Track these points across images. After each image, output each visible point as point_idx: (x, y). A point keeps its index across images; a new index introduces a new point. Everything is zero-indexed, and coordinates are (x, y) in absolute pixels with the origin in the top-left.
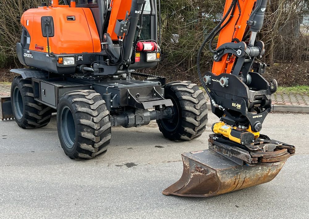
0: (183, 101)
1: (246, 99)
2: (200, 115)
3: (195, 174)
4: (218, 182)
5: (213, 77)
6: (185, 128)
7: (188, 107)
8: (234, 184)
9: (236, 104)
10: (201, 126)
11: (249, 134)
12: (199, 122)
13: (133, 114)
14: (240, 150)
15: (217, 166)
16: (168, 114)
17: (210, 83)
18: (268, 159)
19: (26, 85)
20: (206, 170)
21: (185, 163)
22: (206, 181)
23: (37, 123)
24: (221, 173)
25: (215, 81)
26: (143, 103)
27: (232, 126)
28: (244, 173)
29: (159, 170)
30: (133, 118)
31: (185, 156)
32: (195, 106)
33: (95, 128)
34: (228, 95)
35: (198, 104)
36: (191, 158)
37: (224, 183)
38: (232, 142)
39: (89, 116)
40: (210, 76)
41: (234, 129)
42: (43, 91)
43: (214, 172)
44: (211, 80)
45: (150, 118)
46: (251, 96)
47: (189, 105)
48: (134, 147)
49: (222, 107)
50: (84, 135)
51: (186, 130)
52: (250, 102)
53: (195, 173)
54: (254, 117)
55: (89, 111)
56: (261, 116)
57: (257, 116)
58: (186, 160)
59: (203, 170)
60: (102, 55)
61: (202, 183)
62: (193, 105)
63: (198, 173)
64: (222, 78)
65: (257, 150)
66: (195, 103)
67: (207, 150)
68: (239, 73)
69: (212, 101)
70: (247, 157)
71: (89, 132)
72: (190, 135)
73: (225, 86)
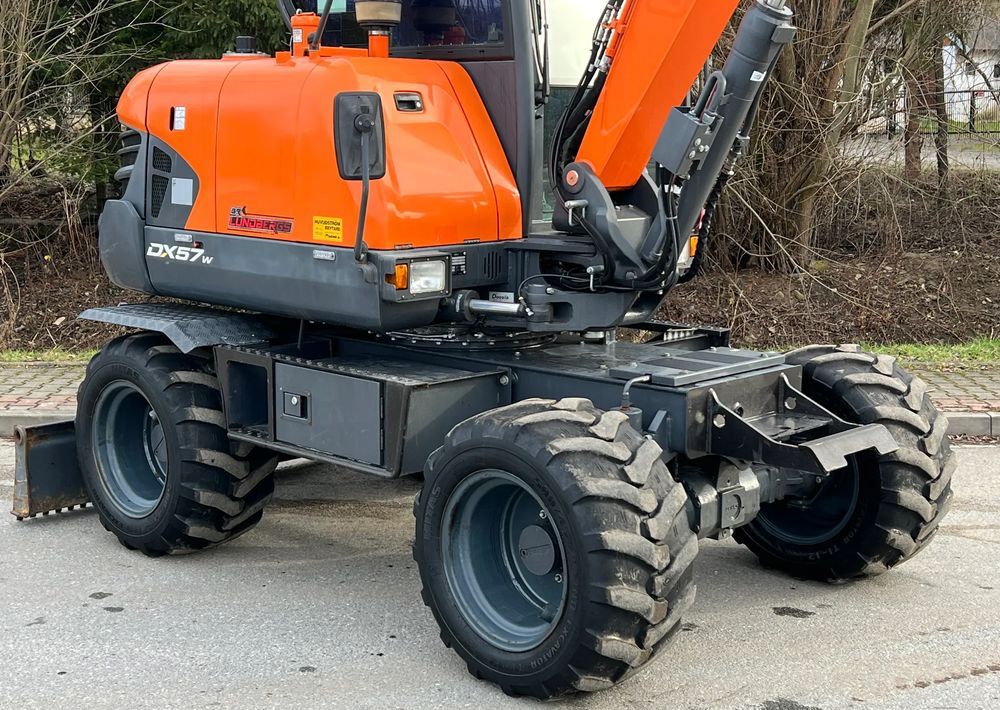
2: (939, 476)
6: (891, 533)
7: (905, 451)
12: (935, 505)
13: (708, 487)
19: (183, 376)
23: (220, 529)
26: (809, 447)
30: (712, 502)
32: (923, 443)
33: (656, 566)
35: (932, 435)
39: (630, 514)
42: (295, 400)
45: (758, 497)
47: (903, 439)
50: (618, 597)
51: (894, 540)
55: (628, 492)
60: (537, 251)
62: (918, 440)
66: (922, 433)
71: (634, 583)
72: (893, 557)
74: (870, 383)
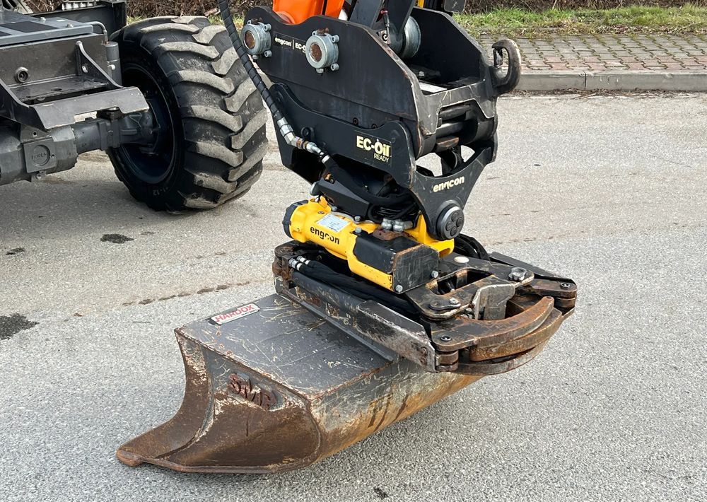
0: (185, 87)
1: (410, 122)
2: (241, 130)
3: (232, 404)
4: (316, 432)
5: (279, 28)
6: (197, 176)
7: (202, 109)
8: (371, 424)
9: (370, 142)
10: (249, 165)
11: (422, 252)
12: (242, 152)
13: (12, 138)
14: (391, 318)
15: (311, 375)
16: (138, 129)
17: (269, 53)
18: (494, 350)
20: (272, 395)
21: (190, 362)
22: (272, 429)
24: (324, 406)
25: (289, 44)
26: (35, 106)
27: (357, 218)
28: (404, 384)
29: (112, 340)
30: (14, 152)
31: (191, 336)
32: (224, 102)
34: (341, 103)
35: (235, 96)
36: (211, 345)
37: (337, 431)
38: (362, 285)
40: (268, 26)
41: (363, 234)
43: (301, 404)
44: (273, 40)
45: (75, 146)
46: (429, 110)
47: (204, 99)
48: (29, 245)
49: (319, 151)
51: (201, 181)
52: (426, 137)
53: (230, 400)
54: (436, 188)
56: (461, 180)
57: (449, 184)
58: (192, 351)
59: (258, 391)
61: (258, 435)
62: (218, 100)
63: (239, 401)
64: (315, 38)
65: (452, 317)
66: (224, 94)
67: (269, 301)
68: (376, 15)
69: (282, 122)
70: (418, 350)
72: (214, 195)
73: (327, 68)
74: (180, 50)
